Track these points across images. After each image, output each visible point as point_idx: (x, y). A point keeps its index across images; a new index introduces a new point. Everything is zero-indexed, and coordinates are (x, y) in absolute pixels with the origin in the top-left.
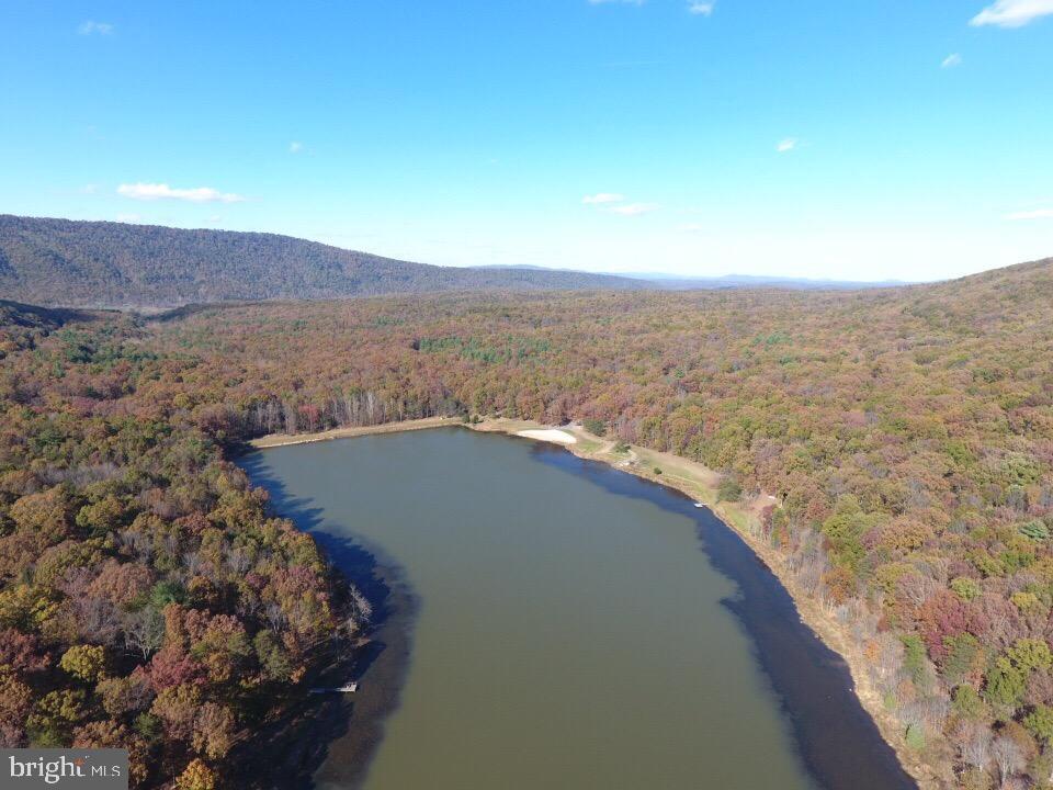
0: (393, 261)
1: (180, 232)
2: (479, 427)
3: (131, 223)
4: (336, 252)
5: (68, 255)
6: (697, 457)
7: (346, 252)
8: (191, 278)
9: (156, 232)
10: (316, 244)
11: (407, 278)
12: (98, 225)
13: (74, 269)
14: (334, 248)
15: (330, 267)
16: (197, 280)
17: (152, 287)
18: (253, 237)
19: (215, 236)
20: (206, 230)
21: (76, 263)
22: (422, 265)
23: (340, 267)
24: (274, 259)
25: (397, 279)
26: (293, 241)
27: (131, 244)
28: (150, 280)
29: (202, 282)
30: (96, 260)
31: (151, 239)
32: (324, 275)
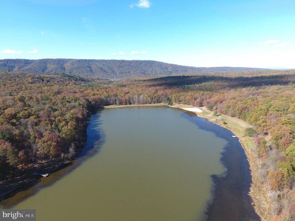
0: (182, 66)
1: (128, 61)
2: (173, 106)
3: (118, 60)
4: (167, 64)
5: (104, 68)
6: (245, 119)
7: (169, 64)
8: (130, 72)
9: (123, 61)
10: (161, 63)
11: (186, 71)
12: (111, 60)
13: (105, 71)
14: (166, 63)
15: (164, 68)
16: (131, 73)
17: (121, 75)
18: (145, 61)
19: (136, 62)
20: (134, 60)
21: (105, 69)
22: (191, 67)
23: (167, 68)
24: (150, 67)
25: (183, 71)
26: (155, 62)
27: (117, 65)
28: (120, 73)
29: (132, 73)
30: (110, 69)
31: (122, 63)
32: (163, 71)
